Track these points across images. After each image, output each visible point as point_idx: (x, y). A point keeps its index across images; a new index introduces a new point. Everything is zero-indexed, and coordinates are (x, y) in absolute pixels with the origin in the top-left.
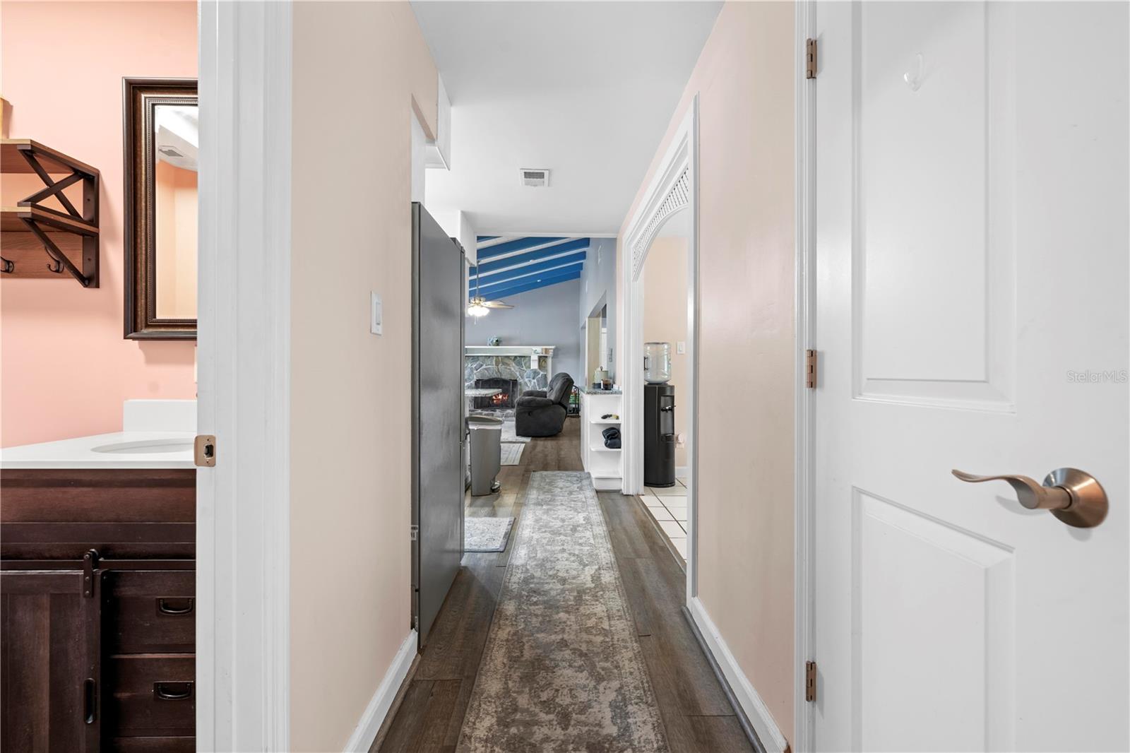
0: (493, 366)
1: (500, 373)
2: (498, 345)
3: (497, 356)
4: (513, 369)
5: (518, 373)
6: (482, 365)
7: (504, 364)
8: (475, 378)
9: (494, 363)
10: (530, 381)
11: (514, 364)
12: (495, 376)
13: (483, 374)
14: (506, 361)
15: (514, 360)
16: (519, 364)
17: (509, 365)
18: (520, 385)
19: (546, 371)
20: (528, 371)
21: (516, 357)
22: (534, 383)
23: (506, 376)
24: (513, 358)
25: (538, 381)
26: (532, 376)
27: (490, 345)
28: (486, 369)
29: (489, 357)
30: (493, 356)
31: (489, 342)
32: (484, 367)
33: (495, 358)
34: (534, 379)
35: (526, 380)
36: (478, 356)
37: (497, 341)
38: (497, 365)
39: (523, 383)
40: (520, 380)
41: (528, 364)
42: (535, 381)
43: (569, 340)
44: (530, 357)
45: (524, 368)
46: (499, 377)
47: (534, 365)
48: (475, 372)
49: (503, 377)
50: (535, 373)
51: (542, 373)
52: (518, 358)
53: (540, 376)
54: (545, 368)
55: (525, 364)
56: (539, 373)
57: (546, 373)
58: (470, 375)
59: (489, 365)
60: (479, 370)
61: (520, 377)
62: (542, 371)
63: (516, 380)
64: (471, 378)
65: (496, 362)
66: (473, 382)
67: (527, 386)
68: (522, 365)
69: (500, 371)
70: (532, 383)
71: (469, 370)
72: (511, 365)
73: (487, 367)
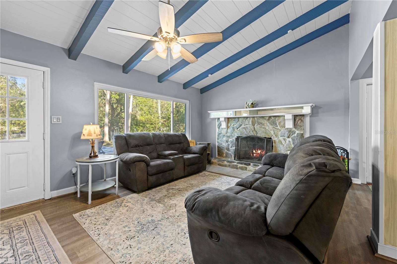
1: (256, 132)
2: (253, 107)
3: (254, 117)
4: (267, 128)
5: (272, 132)
6: (241, 125)
7: (259, 123)
8: (236, 135)
9: (251, 124)
10: (284, 139)
11: (268, 124)
12: (252, 134)
13: (242, 133)
14: (262, 121)
15: (269, 120)
16: (274, 124)
17: (263, 124)
18: (275, 142)
19: (303, 130)
20: (283, 130)
21: (270, 117)
22: (289, 141)
23: (261, 135)
24: (267, 118)
25: (293, 140)
26: (286, 135)
27: (246, 108)
28: (244, 128)
30: (250, 117)
31: (246, 105)
32: (243, 126)
33: (251, 119)
34: (288, 137)
35: (281, 138)
37: (252, 104)
38: (253, 124)
39: (277, 141)
40: (274, 138)
41: (282, 124)
42: (290, 139)
44: (285, 116)
45: (279, 127)
46: (255, 135)
47: (289, 124)
48: (236, 130)
49: (259, 135)
50: (290, 132)
51: (297, 132)
52: (273, 118)
53: (296, 135)
54: (301, 126)
55: (280, 123)
56: (295, 132)
57: (302, 132)
58: (232, 133)
59: (246, 125)
60: (239, 129)
61: (274, 136)
62: (298, 130)
63: (271, 138)
64: (233, 135)
65: (252, 122)
66: (234, 138)
67: (282, 144)
68: (276, 124)
69: (256, 130)
70: (287, 142)
71: (232, 129)
72: (265, 125)
73: (245, 126)
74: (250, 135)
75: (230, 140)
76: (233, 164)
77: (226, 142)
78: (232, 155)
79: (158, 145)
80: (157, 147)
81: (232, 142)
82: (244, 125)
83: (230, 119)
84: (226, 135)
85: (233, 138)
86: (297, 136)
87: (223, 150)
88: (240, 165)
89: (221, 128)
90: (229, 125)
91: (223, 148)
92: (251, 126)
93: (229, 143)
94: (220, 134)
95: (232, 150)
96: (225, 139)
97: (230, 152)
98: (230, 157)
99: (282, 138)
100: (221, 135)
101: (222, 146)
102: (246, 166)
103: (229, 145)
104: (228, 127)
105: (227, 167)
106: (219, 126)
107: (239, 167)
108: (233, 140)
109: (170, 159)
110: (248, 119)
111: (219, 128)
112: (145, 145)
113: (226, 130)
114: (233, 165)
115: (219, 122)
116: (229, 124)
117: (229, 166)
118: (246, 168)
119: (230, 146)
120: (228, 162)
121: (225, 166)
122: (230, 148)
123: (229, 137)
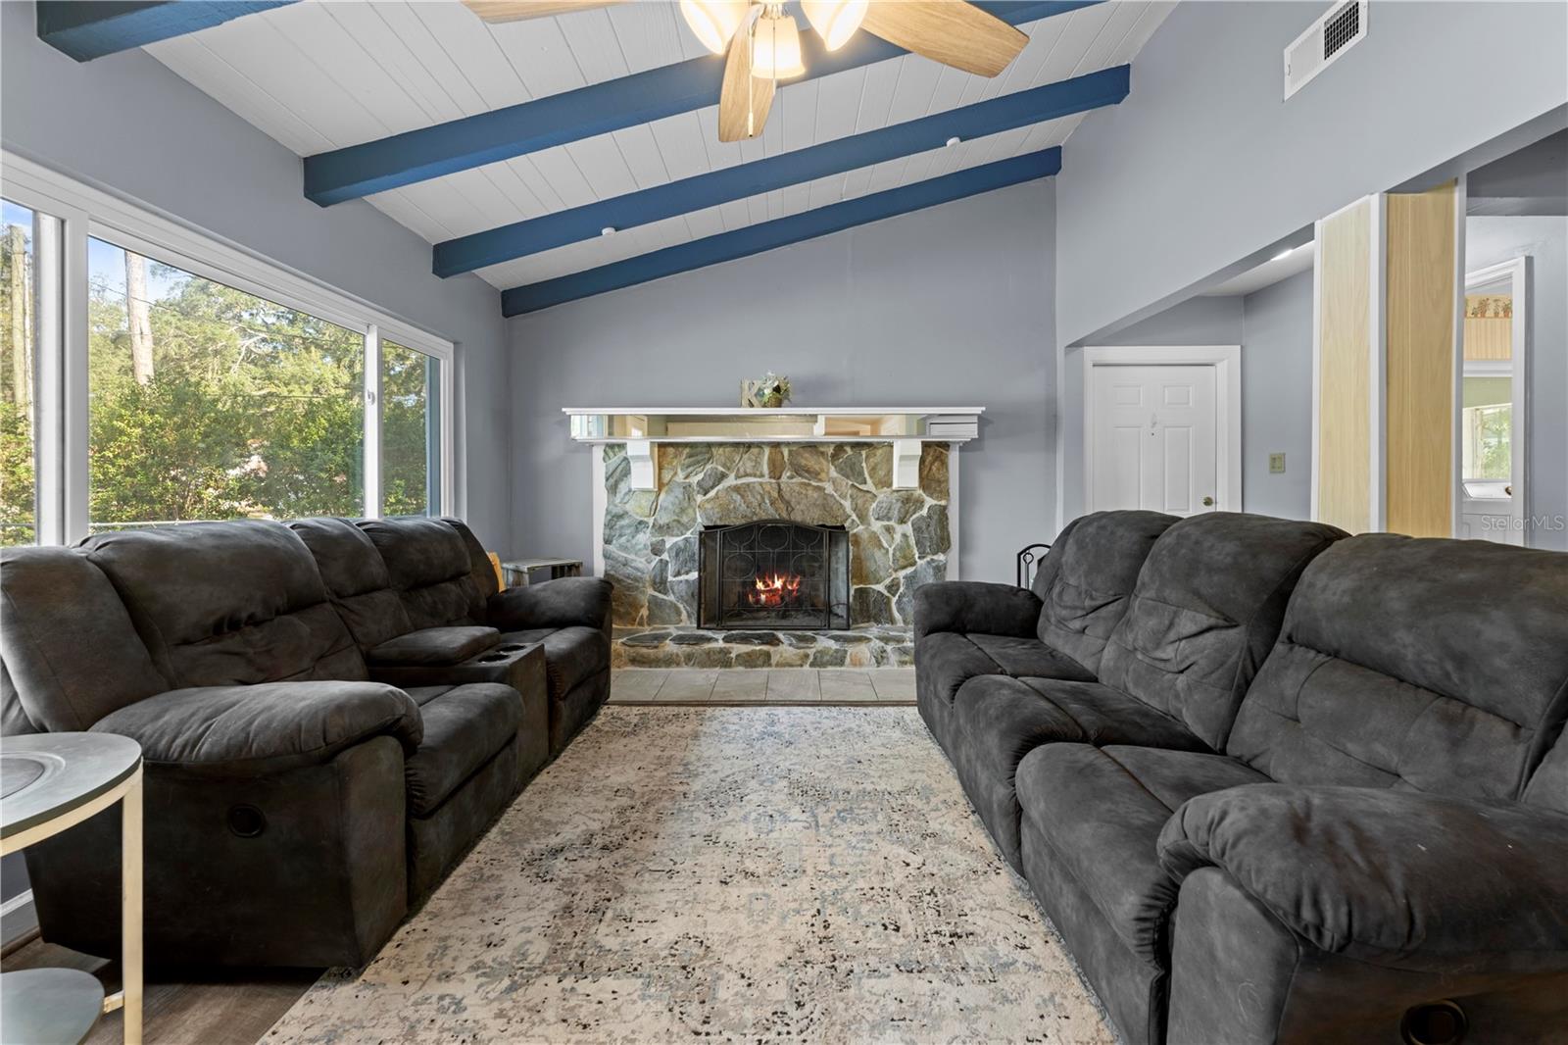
0: (762, 481)
1: (788, 503)
2: (779, 404)
3: (776, 445)
4: (829, 488)
5: (847, 504)
6: (723, 476)
7: (799, 470)
8: (700, 521)
9: (765, 469)
10: (889, 530)
11: (833, 473)
12: (768, 512)
13: (726, 510)
14: (809, 460)
15: (835, 457)
16: (852, 471)
17: (816, 475)
18: (856, 542)
19: (946, 494)
20: (883, 495)
21: (840, 446)
22: (905, 536)
23: (806, 513)
24: (831, 450)
25: (917, 530)
26: (895, 514)
27: (751, 405)
28: (737, 489)
29: (749, 446)
30: (759, 445)
31: (748, 395)
32: (731, 481)
33: (767, 451)
34: (902, 521)
35: (877, 526)
36: (709, 445)
37: (777, 389)
38: (776, 474)
39: (865, 536)
40: (854, 528)
41: (882, 473)
42: (907, 529)
43: (1024, 388)
44: (891, 446)
45: (870, 486)
46: (784, 515)
47: (905, 476)
48: (699, 498)
49: (797, 517)
50: (909, 501)
51: (929, 502)
52: (849, 450)
53: (924, 512)
54: (939, 482)
55: (873, 470)
56: (922, 503)
57: (943, 503)
58: (683, 510)
59: (747, 475)
60: (712, 493)
61: (854, 517)
62: (931, 495)
63: (843, 527)
64: (685, 519)
65: (772, 463)
66: (691, 535)
67: (880, 546)
68: (861, 473)
69: (787, 497)
70: (898, 537)
71: (678, 492)
72: (823, 476)
73: (740, 482)
74: (764, 516)
75: (670, 541)
76: (707, 646)
77: (649, 551)
78: (681, 606)
79: (350, 603)
80: (353, 616)
81: (678, 552)
82: (737, 477)
83: (671, 450)
84: (651, 521)
85: (688, 534)
86: (929, 517)
87: (637, 588)
88: (738, 649)
89: (623, 487)
90: (667, 476)
91: (636, 580)
92: (766, 479)
93: (665, 556)
94: (620, 517)
95: (683, 587)
96: (644, 538)
97: (671, 598)
98: (674, 617)
99: (880, 524)
100: (624, 522)
101: (629, 570)
102: (765, 648)
103: (664, 564)
104: (661, 485)
105: (678, 665)
106: (612, 481)
107: (738, 656)
108: (686, 540)
109: (484, 677)
110: (755, 450)
111: (613, 489)
112: (278, 613)
113: (652, 497)
114: (708, 653)
115: (615, 460)
116: (664, 472)
117: (689, 658)
118: (768, 655)
119: (671, 569)
120: (680, 640)
121: (670, 661)
122: (670, 578)
123: (662, 529)
